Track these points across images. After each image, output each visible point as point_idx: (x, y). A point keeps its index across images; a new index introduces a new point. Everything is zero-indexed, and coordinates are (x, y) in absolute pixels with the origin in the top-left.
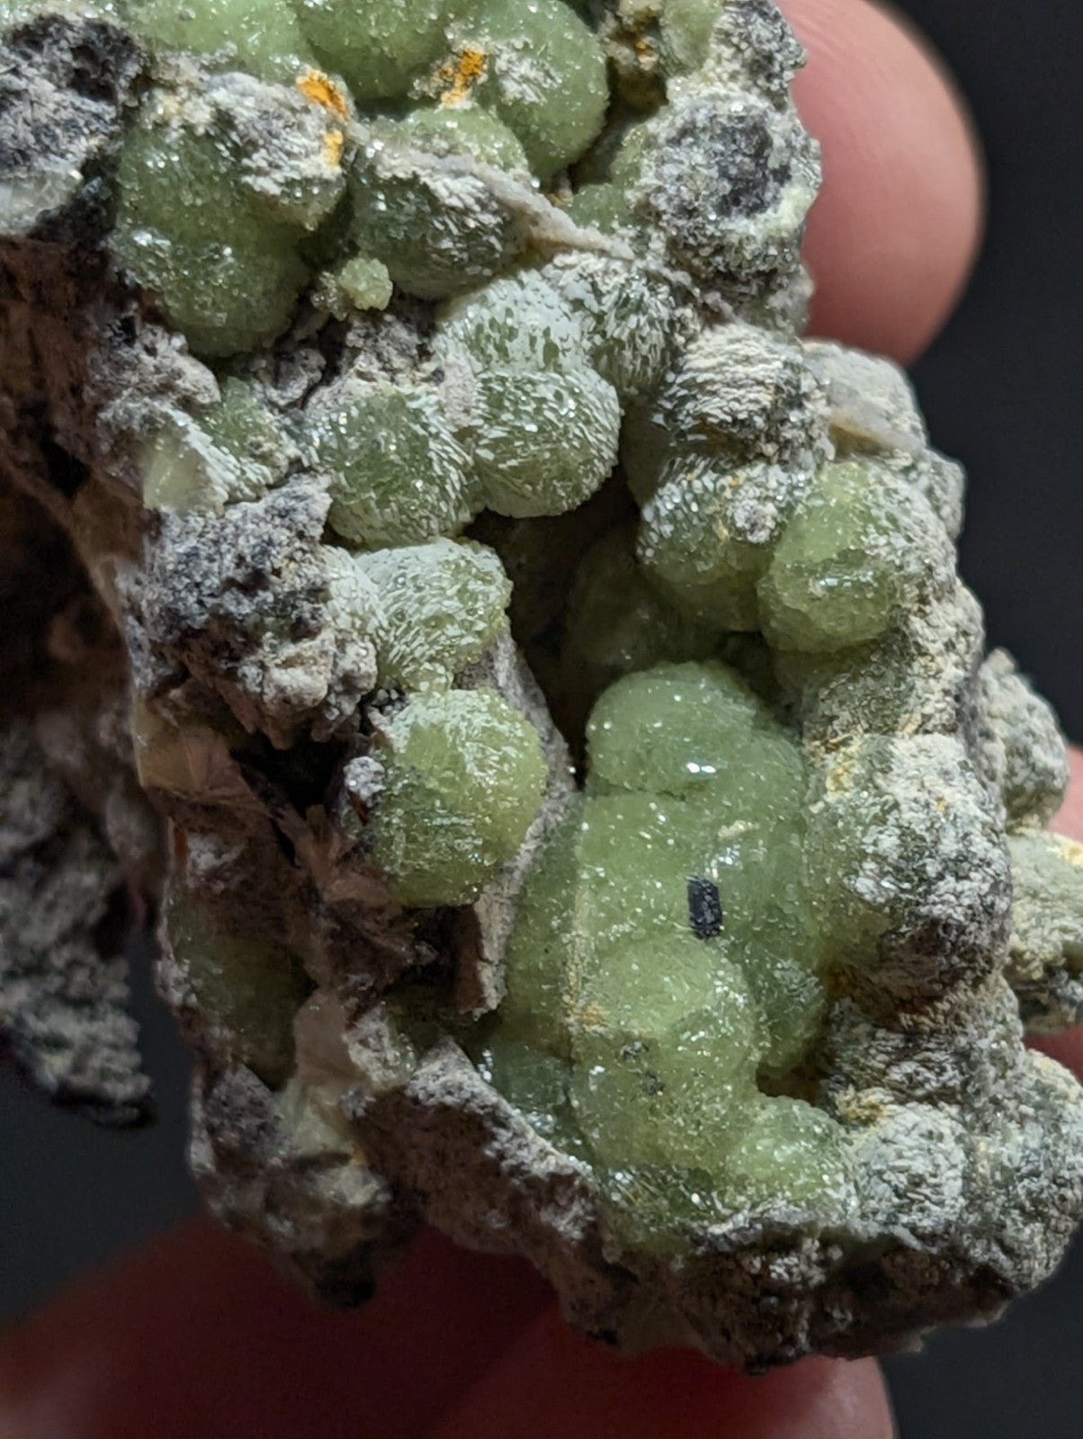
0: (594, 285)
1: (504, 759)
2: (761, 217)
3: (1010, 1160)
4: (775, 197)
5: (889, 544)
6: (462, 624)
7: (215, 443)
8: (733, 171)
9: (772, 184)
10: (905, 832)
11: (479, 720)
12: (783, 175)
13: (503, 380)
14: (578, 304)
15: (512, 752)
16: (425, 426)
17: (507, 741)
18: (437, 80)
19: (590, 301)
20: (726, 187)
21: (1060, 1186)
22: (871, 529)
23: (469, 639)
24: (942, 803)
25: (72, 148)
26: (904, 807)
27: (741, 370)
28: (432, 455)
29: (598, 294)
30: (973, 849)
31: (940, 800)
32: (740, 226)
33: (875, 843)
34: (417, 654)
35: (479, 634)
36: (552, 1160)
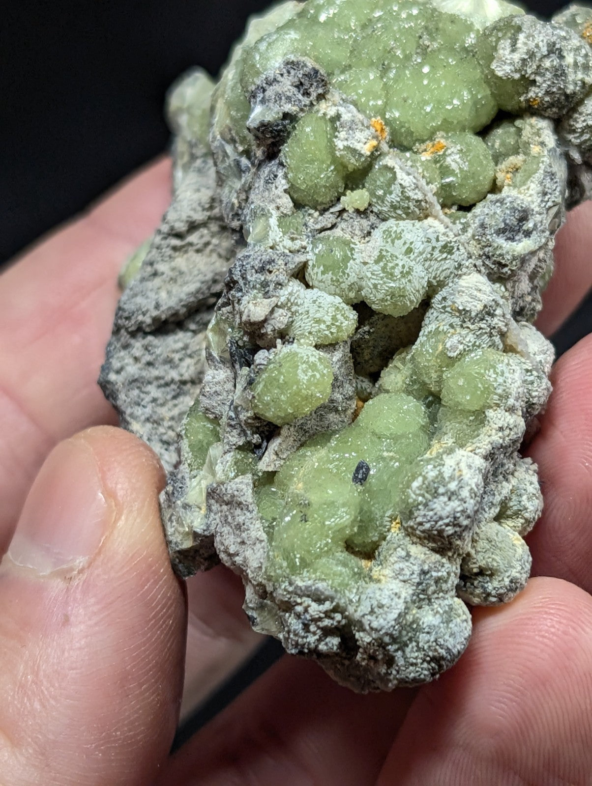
0: (438, 236)
1: (314, 376)
2: (510, 242)
3: (423, 623)
4: (519, 240)
5: (495, 378)
6: (328, 326)
7: (279, 226)
8: (508, 221)
9: (521, 235)
10: (441, 474)
11: (312, 359)
12: (528, 234)
13: (387, 252)
14: (429, 241)
15: (318, 376)
16: (352, 254)
17: (318, 371)
18: (423, 147)
19: (434, 241)
20: (503, 226)
21: (437, 644)
22: (492, 371)
23: (327, 332)
24: (460, 473)
25: (285, 106)
26: (445, 467)
27: (475, 293)
28: (349, 264)
29: (438, 240)
30: (461, 493)
31: (460, 471)
32: (501, 241)
33: (427, 473)
34: (306, 328)
35: (332, 333)
36: (260, 533)
